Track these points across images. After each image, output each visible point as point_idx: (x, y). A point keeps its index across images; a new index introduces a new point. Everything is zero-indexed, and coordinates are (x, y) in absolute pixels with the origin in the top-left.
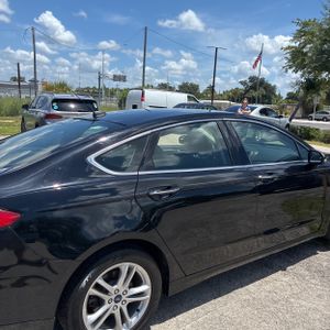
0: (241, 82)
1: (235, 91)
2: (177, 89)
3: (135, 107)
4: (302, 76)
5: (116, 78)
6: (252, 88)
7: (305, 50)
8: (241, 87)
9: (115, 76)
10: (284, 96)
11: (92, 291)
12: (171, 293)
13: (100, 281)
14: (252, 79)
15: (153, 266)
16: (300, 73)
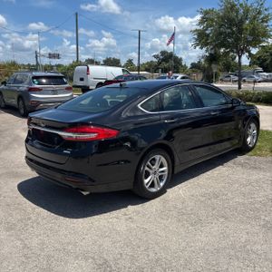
0: (154, 56)
1: (150, 64)
2: (102, 63)
3: (82, 79)
4: (207, 51)
5: (51, 56)
6: (163, 60)
7: (207, 32)
8: (155, 60)
9: (50, 54)
10: (189, 66)
11: (146, 168)
12: (175, 172)
13: (149, 163)
14: (163, 53)
15: (168, 157)
16: (204, 49)
